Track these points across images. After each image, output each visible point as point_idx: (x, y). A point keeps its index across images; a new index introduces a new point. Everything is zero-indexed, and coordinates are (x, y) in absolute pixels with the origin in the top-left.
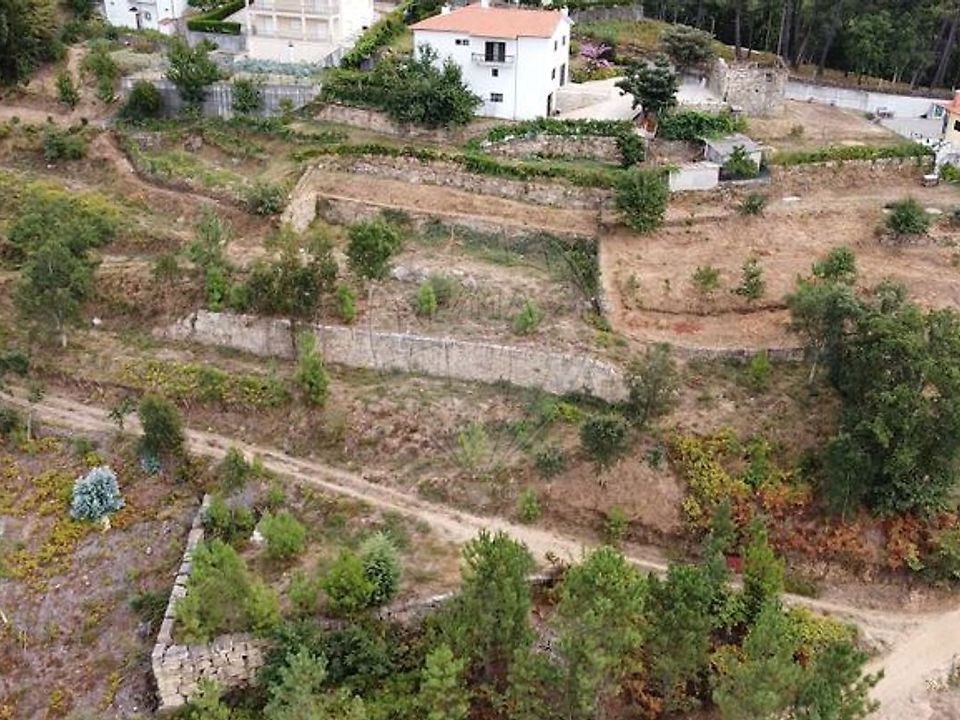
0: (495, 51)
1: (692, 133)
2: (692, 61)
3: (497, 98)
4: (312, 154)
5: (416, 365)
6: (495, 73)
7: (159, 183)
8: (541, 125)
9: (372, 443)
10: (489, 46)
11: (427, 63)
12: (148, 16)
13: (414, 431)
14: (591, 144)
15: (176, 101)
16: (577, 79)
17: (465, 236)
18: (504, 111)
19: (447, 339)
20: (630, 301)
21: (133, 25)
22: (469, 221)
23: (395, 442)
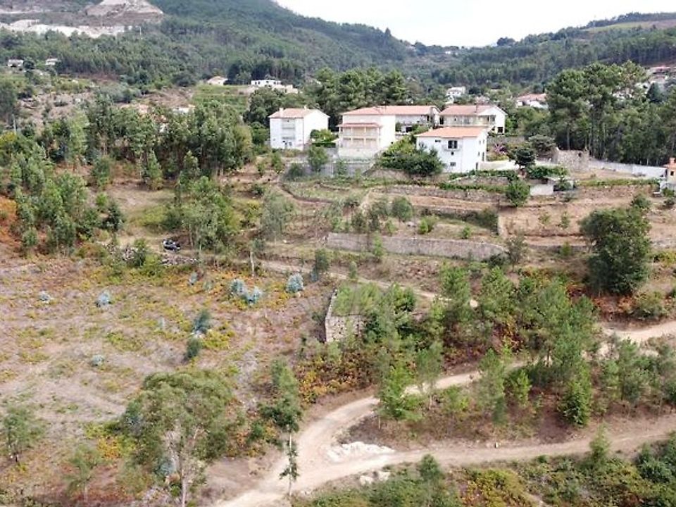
0: (452, 144)
1: (541, 176)
2: (544, 151)
3: (453, 164)
4: (372, 186)
5: (419, 251)
6: (452, 153)
7: (304, 199)
8: (473, 173)
9: (401, 275)
10: (450, 142)
11: (421, 151)
12: (291, 144)
13: (419, 271)
14: (496, 180)
15: (309, 171)
16: (489, 160)
17: (439, 215)
18: (456, 170)
19: (432, 239)
20: (512, 231)
21: (284, 148)
22: (440, 208)
23: (411, 275)
